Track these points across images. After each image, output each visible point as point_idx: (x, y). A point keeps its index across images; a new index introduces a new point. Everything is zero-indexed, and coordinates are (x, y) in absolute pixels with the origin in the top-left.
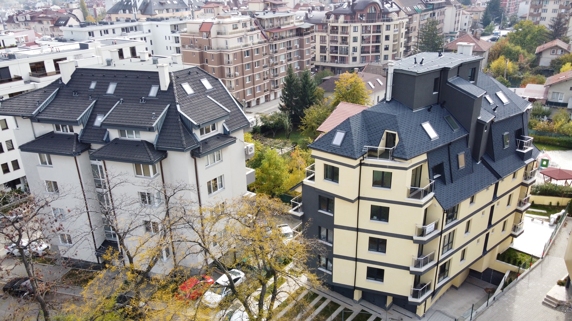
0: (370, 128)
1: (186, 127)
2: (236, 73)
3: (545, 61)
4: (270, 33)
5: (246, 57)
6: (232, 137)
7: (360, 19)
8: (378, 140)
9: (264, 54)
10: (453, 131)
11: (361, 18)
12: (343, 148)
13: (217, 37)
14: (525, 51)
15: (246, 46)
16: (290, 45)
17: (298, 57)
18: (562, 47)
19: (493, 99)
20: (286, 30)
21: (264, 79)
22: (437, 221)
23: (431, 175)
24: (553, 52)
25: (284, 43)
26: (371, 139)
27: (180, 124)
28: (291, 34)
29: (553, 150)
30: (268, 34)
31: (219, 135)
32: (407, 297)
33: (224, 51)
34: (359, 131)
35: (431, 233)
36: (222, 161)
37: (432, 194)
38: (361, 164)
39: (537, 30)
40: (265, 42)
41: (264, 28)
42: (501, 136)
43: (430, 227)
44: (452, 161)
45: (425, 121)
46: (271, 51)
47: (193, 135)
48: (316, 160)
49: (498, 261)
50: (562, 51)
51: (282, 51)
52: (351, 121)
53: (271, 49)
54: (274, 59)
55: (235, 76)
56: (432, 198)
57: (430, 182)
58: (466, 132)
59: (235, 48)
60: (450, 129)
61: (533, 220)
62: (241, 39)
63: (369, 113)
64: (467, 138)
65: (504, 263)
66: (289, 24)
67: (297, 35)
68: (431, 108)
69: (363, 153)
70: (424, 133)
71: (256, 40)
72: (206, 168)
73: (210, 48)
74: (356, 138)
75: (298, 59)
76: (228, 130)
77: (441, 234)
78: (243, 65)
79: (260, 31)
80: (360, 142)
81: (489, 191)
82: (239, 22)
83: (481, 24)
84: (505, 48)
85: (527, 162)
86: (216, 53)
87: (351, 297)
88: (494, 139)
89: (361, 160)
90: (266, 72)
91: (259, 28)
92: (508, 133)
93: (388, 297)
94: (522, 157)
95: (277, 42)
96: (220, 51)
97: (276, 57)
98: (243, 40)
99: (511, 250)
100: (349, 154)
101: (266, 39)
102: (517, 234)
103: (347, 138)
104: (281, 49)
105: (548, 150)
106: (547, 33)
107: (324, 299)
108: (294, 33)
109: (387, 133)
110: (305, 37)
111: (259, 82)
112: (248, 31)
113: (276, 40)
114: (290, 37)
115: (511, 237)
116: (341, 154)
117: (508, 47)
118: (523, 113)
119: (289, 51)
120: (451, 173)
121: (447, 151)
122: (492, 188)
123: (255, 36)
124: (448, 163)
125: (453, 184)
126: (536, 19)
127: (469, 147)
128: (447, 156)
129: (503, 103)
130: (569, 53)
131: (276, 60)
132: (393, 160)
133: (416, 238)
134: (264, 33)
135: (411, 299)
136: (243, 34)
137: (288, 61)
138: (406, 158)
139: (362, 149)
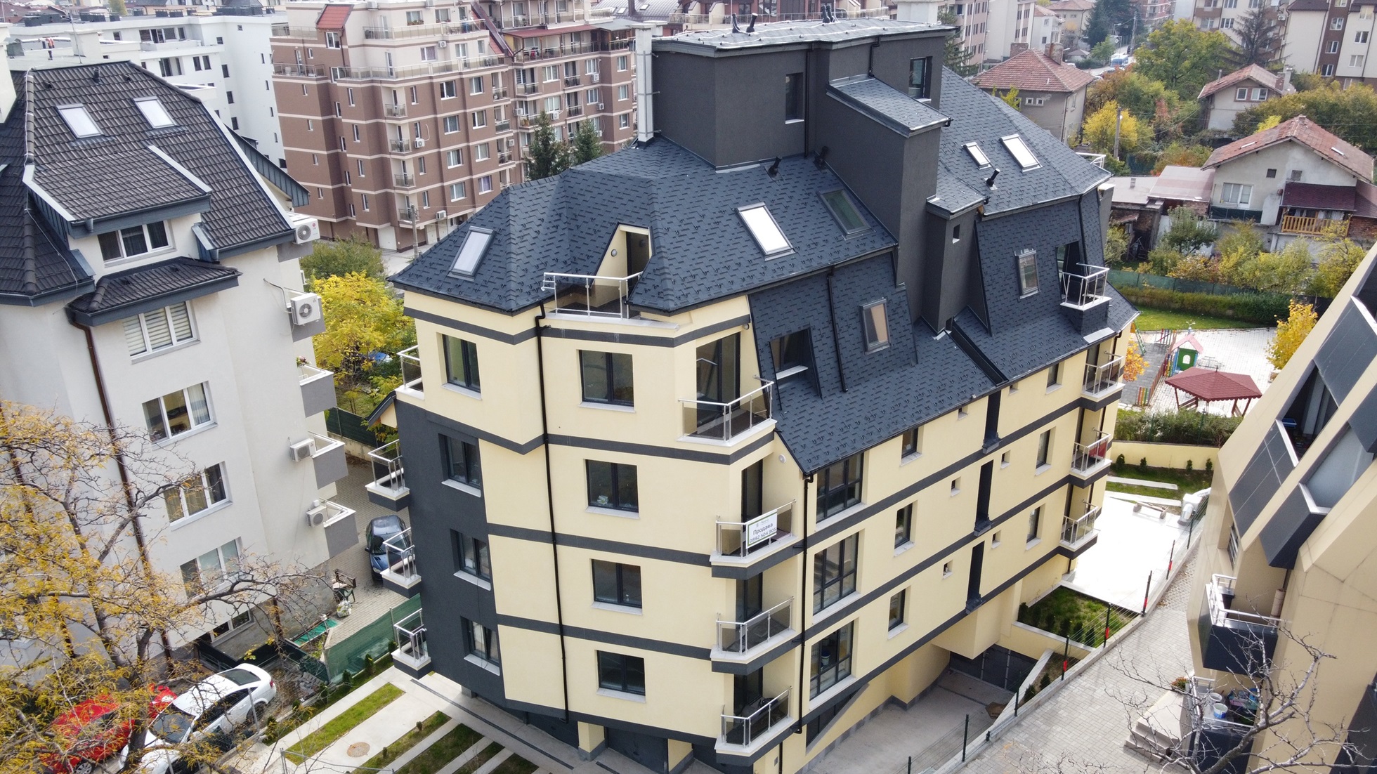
0: (579, 223)
1: (50, 230)
2: (418, 140)
3: (1222, 117)
4: (516, 39)
5: (446, 98)
6: (222, 269)
7: (765, 12)
8: (596, 257)
9: (498, 94)
10: (845, 234)
11: (767, 11)
12: (480, 279)
13: (364, 45)
14: (1173, 94)
15: (448, 68)
16: (575, 73)
17: (597, 105)
18: (1264, 82)
19: (988, 154)
20: (562, 35)
21: (502, 161)
22: (784, 507)
23: (767, 364)
24: (1242, 95)
25: (554, 67)
26: (578, 255)
27: (26, 221)
28: (577, 45)
29: (1216, 328)
30: (510, 41)
31: (181, 261)
32: (713, 741)
33: (381, 82)
34: (540, 229)
35: (765, 543)
36: (198, 340)
37: (768, 425)
38: (539, 332)
39: (1205, 44)
40: (501, 61)
41: (500, 26)
42: (1012, 260)
43: (761, 525)
44: (840, 324)
45: (752, 200)
46: (521, 86)
47: (71, 257)
48: (419, 324)
49: (1021, 624)
50: (1262, 93)
51: (550, 88)
52: (512, 198)
53: (519, 82)
54: (531, 108)
55: (415, 148)
56: (770, 438)
57: (763, 383)
58: (889, 239)
59: (412, 72)
60: (834, 228)
61: (1137, 509)
62: (431, 51)
63: (580, 177)
64: (892, 256)
65: (1036, 630)
66: (572, 20)
67: (594, 48)
68: (776, 166)
69: (543, 296)
70: (745, 236)
71: (474, 56)
72: (134, 362)
73: (346, 73)
74: (523, 250)
75: (599, 111)
76: (208, 246)
77: (803, 546)
78: (436, 119)
79: (487, 33)
80: (538, 263)
81: (965, 419)
82: (425, 7)
83: (1085, 40)
84: (1123, 87)
85: (1091, 338)
86: (359, 86)
87: (573, 740)
88: (988, 265)
89: (537, 319)
90: (508, 142)
91: (483, 26)
92: (1034, 252)
93: (671, 743)
94: (1077, 324)
95: (537, 64)
96: (372, 81)
97: (535, 102)
98: (439, 53)
99: (1064, 594)
100: (493, 299)
101: (502, 55)
102: (1074, 547)
103: (496, 250)
104: (548, 81)
105: (1204, 329)
106: (1230, 51)
107: (495, 748)
108: (586, 43)
109: (628, 234)
110: (615, 54)
111: (484, 166)
112: (451, 32)
113: (532, 57)
114: (573, 50)
115: (1062, 560)
116: (474, 298)
117: (1132, 83)
118: (1081, 196)
119: (572, 90)
120: (838, 361)
121: (825, 293)
122: (980, 409)
123: (473, 47)
124: (828, 332)
125: (846, 396)
126: (1211, 25)
127: (902, 284)
128: (826, 311)
129: (1021, 167)
130: (1280, 96)
131: (535, 112)
132: (633, 315)
133: (717, 560)
134: (499, 38)
135: (722, 747)
136: (437, 38)
137: (570, 114)
138: (665, 307)
139: (540, 283)
